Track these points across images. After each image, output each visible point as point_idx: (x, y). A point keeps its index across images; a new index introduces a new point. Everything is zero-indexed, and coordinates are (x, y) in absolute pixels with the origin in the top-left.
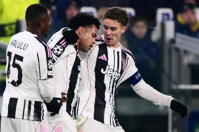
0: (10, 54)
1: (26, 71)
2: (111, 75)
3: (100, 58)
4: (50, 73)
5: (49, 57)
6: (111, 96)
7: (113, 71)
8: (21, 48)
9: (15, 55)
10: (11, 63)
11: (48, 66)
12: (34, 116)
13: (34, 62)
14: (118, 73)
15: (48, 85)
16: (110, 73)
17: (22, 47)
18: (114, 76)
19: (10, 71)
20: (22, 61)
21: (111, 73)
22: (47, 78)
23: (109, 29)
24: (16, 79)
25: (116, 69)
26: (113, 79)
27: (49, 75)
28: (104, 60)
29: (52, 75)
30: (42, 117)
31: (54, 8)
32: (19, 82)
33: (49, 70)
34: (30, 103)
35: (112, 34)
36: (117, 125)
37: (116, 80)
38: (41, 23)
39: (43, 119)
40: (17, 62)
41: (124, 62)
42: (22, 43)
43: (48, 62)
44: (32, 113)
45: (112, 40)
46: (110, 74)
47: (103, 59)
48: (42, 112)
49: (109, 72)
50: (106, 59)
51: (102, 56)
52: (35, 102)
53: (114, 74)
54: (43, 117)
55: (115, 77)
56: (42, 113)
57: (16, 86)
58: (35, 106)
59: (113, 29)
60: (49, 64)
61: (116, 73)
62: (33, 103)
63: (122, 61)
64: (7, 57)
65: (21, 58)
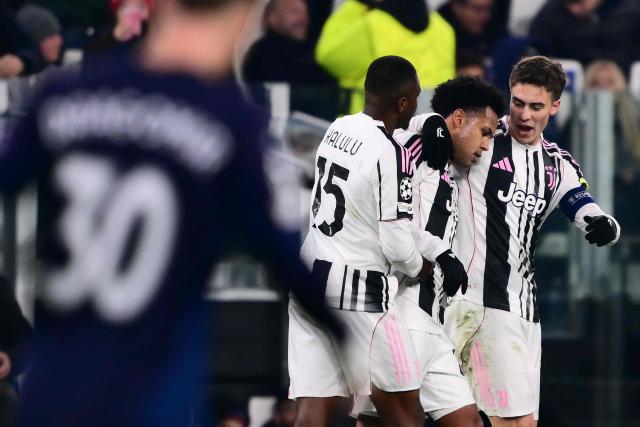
0: (322, 161)
1: (352, 200)
2: (520, 204)
3: (496, 165)
4: (404, 207)
5: (404, 171)
6: (521, 251)
7: (526, 196)
8: (345, 151)
9: (333, 164)
10: (324, 182)
11: (400, 192)
12: (366, 303)
13: (370, 182)
14: (537, 198)
15: (397, 232)
16: (519, 198)
17: (348, 149)
18: (529, 205)
19: (320, 201)
20: (346, 180)
21: (522, 198)
22: (395, 217)
23: (527, 108)
24: (330, 220)
25: (531, 190)
26: (525, 213)
27: (400, 210)
28: (506, 171)
29: (410, 213)
30: (383, 304)
31: (489, 62)
32: (337, 226)
33: (400, 199)
34: (357, 275)
35: (532, 118)
36: (535, 321)
37: (534, 215)
38: (401, 101)
39: (387, 308)
40: (336, 180)
41: (552, 171)
42: (350, 140)
43: (399, 183)
44: (362, 296)
45: (531, 132)
46: (518, 201)
47: (503, 168)
48: (384, 292)
49: (516, 197)
50: (510, 169)
51: (501, 162)
52: (369, 272)
53: (527, 202)
54: (387, 302)
55: (531, 208)
56: (385, 295)
57: (328, 235)
58: (368, 282)
59: (535, 106)
60: (403, 187)
61: (534, 198)
62: (364, 275)
63: (546, 172)
64: (317, 169)
65: (343, 173)
